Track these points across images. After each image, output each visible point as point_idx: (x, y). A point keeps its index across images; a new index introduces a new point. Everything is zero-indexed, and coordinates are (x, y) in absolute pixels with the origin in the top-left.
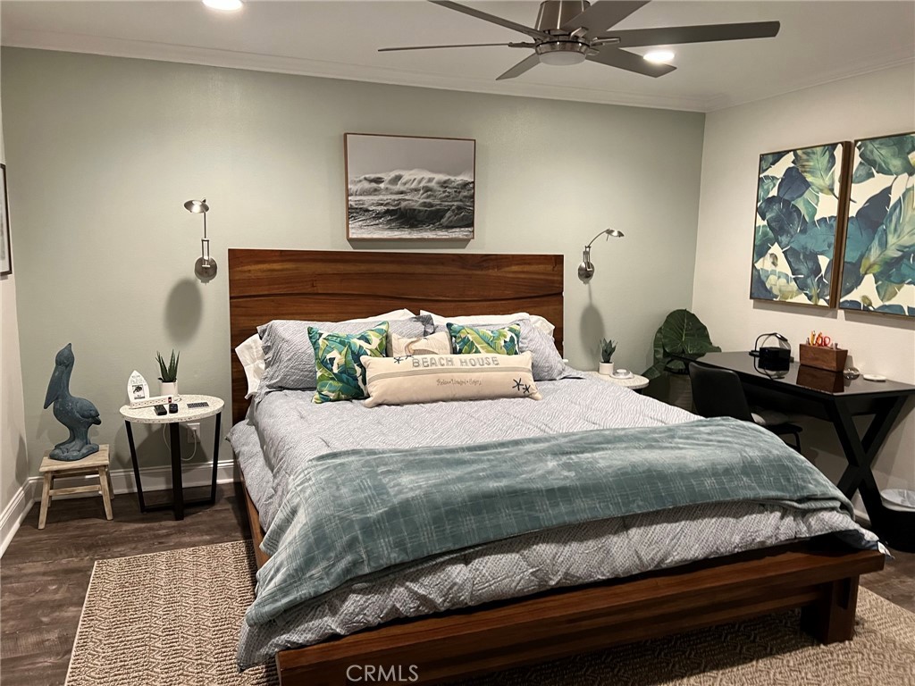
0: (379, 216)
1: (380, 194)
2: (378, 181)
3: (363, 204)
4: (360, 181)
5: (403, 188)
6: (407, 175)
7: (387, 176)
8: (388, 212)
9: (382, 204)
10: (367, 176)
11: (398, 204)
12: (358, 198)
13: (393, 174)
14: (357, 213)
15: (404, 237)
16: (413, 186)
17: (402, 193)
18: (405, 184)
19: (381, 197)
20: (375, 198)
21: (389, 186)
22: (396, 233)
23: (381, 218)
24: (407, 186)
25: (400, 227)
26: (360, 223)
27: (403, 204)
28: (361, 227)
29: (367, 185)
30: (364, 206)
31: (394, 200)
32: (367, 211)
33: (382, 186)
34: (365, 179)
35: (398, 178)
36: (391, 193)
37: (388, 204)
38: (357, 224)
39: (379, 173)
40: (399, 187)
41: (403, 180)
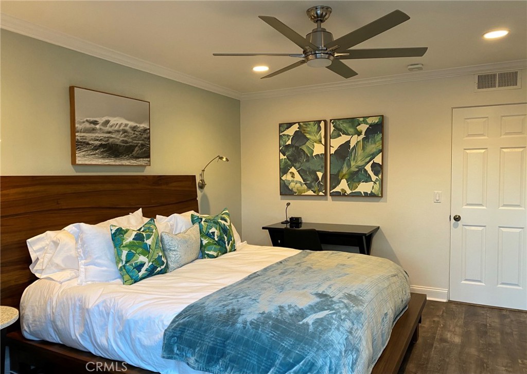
0: (96, 148)
1: (96, 133)
2: (95, 123)
3: (85, 139)
4: (84, 122)
5: (110, 129)
6: (113, 121)
7: (101, 120)
8: (101, 145)
9: (97, 140)
10: (88, 119)
11: (108, 140)
12: (83, 134)
13: (104, 119)
14: (82, 145)
15: (111, 163)
16: (117, 128)
17: (109, 132)
18: (111, 126)
19: (97, 135)
20: (94, 135)
21: (102, 127)
22: (107, 161)
23: (97, 150)
24: (112, 128)
25: (109, 157)
26: (84, 153)
27: (111, 140)
28: (84, 156)
29: (88, 125)
30: (87, 141)
31: (105, 138)
32: (88, 144)
33: (98, 126)
34: (87, 121)
35: (107, 122)
36: (103, 133)
37: (101, 140)
38: (82, 153)
39: (95, 117)
40: (108, 128)
41: (110, 124)
